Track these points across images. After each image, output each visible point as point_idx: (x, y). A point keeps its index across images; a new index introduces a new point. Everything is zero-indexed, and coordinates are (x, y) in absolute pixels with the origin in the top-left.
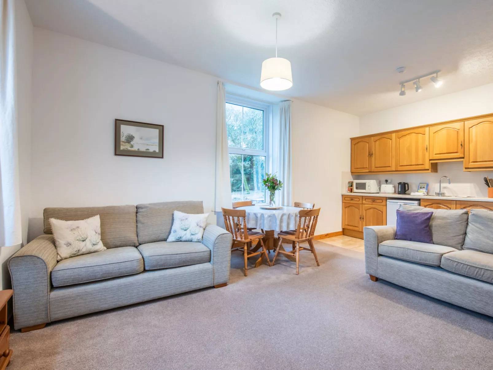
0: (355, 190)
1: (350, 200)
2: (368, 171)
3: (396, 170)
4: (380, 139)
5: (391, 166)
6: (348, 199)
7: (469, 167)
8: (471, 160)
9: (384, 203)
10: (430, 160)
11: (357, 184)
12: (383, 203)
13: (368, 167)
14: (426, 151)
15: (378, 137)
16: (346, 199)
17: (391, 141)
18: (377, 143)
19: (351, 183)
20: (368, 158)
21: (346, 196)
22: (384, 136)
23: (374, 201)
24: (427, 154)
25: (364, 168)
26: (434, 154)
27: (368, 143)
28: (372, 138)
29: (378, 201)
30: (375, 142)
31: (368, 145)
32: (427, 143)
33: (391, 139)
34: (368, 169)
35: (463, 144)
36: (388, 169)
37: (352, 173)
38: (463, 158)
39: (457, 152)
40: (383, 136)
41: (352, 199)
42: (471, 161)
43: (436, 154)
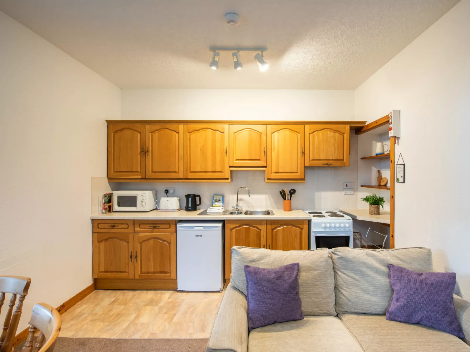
0: (116, 207)
1: (111, 227)
2: (140, 177)
3: (185, 177)
4: (160, 129)
5: (177, 171)
6: (106, 226)
7: (272, 178)
8: (274, 170)
9: (172, 229)
10: (230, 167)
11: (120, 198)
12: (170, 229)
13: (139, 171)
14: (225, 155)
15: (157, 127)
16: (100, 226)
17: (177, 135)
18: (156, 134)
19: (107, 195)
20: (139, 156)
21: (99, 222)
22: (167, 126)
23: (156, 227)
24: (226, 158)
25: (132, 172)
26: (235, 160)
27: (140, 133)
28: (148, 126)
29: (162, 226)
30: (151, 133)
31: (139, 135)
32: (226, 144)
33: (178, 133)
34: (139, 174)
35: (266, 152)
36: (173, 175)
37: (109, 178)
38: (265, 167)
39: (259, 160)
40: (164, 126)
41: (114, 226)
42: (273, 172)
43: (237, 160)
